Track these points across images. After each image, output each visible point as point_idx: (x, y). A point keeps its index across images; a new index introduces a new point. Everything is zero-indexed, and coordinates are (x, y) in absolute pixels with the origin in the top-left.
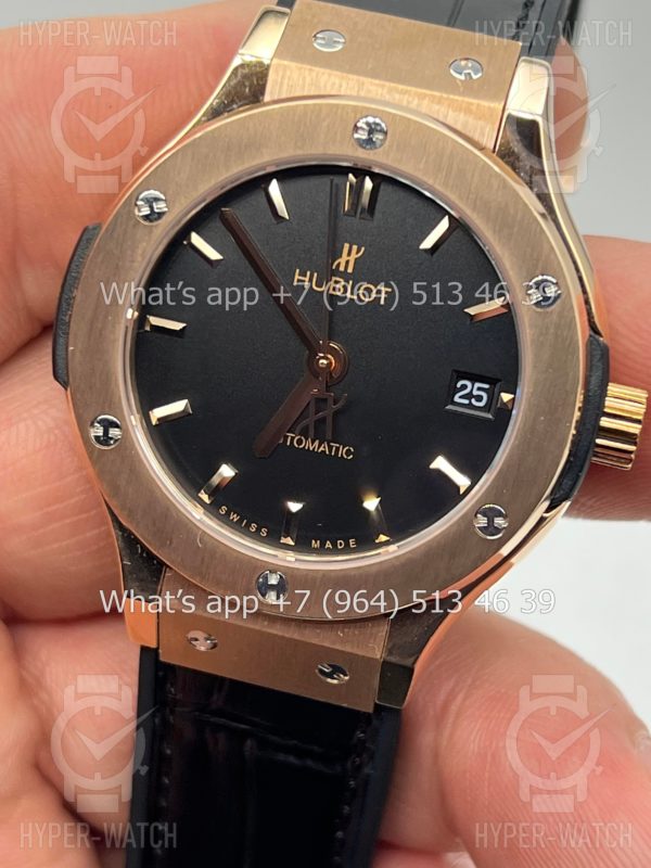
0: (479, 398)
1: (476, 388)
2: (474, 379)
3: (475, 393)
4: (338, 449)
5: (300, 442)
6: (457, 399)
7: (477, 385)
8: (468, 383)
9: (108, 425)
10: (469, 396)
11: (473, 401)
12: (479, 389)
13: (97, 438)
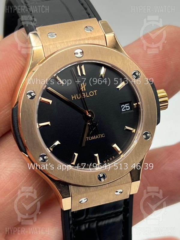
0: (128, 108)
1: (126, 106)
2: (124, 103)
3: (126, 107)
4: (100, 136)
5: (90, 138)
6: (123, 110)
7: (126, 105)
8: (124, 105)
9: (43, 156)
10: (125, 108)
11: (127, 109)
12: (127, 106)
13: (42, 161)
